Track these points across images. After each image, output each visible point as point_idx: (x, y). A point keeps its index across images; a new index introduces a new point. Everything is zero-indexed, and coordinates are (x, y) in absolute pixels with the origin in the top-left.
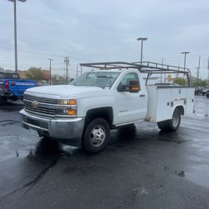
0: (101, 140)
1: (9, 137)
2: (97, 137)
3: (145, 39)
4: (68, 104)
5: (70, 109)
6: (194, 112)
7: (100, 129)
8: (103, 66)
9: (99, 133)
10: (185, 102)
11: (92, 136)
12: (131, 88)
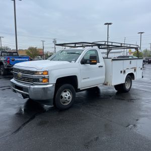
0: (68, 100)
1: (5, 98)
2: (65, 98)
3: (110, 24)
4: (42, 74)
5: (44, 78)
6: (143, 77)
7: (68, 92)
8: (73, 45)
9: (66, 95)
10: (135, 70)
11: (62, 97)
12: (90, 61)
